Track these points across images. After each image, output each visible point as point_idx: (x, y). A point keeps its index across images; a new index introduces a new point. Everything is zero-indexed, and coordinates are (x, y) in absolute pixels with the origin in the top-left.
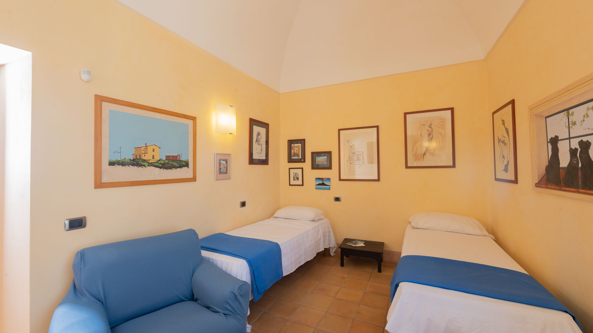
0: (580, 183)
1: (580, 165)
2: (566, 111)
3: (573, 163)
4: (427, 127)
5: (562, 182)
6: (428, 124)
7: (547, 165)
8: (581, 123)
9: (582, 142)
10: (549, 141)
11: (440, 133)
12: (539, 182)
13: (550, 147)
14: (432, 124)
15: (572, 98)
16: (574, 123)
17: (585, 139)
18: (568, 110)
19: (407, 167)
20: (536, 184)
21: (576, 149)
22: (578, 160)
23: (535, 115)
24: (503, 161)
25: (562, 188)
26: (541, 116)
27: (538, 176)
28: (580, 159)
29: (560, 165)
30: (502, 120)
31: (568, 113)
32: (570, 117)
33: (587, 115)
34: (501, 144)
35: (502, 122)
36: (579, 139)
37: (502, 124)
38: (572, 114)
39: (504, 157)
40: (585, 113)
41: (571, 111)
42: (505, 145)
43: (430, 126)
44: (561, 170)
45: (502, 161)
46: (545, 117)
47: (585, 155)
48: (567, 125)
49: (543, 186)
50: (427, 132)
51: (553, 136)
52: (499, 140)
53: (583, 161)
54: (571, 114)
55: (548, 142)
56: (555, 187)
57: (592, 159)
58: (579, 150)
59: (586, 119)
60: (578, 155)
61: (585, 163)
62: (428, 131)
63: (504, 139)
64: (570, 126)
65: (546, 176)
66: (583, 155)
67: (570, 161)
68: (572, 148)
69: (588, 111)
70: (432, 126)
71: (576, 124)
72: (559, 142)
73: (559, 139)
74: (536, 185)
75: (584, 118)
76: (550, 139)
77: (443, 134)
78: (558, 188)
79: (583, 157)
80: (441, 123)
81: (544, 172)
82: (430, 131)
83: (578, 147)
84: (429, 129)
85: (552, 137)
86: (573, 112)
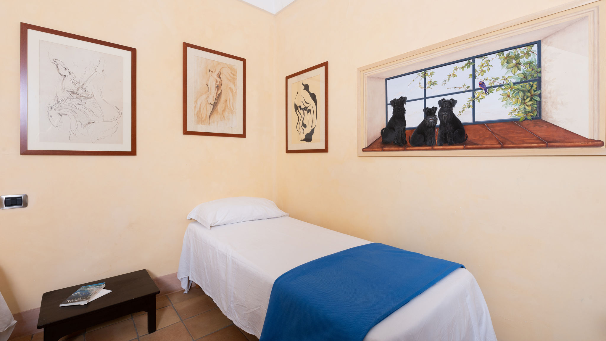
0: (436, 140)
1: (438, 123)
2: (422, 72)
3: (429, 122)
4: (215, 75)
5: (408, 142)
6: (217, 72)
7: (385, 127)
8: (444, 82)
9: (444, 101)
10: (389, 102)
11: (230, 88)
12: (368, 147)
13: (391, 109)
14: (221, 73)
15: (433, 59)
16: (434, 83)
17: (448, 98)
18: (425, 70)
19: (186, 132)
20: (364, 148)
21: (435, 109)
22: (437, 119)
23: (368, 77)
24: (303, 130)
25: (408, 148)
26: (379, 78)
27: (368, 141)
28: (439, 117)
29: (405, 125)
30: (303, 85)
31: (426, 73)
32: (427, 77)
33: (454, 74)
34: (301, 111)
35: (303, 87)
36: (441, 98)
37: (304, 89)
38: (431, 74)
39: (305, 126)
40: (451, 72)
41: (429, 72)
42: (308, 112)
43: (219, 75)
44: (406, 131)
45: (301, 130)
46: (386, 79)
47: (446, 113)
48: (423, 85)
49: (376, 149)
50: (215, 82)
51: (398, 97)
52: (297, 108)
53: (443, 119)
54: (429, 74)
55: (387, 105)
56: (396, 149)
57: (456, 116)
58: (439, 108)
59: (452, 78)
60: (437, 114)
61: (446, 121)
62: (217, 82)
63: (307, 105)
64: (427, 86)
65: (381, 139)
66: (444, 113)
67: (424, 121)
68: (428, 108)
69: (456, 71)
70: (221, 76)
71: (436, 84)
72: (406, 103)
73: (407, 100)
74: (364, 150)
75: (450, 78)
76: (391, 102)
77: (234, 91)
78: (401, 149)
79: (444, 115)
80: (232, 76)
81: (379, 134)
82: (218, 83)
83: (437, 105)
84: (218, 79)
85: (395, 99)
86: (433, 73)
